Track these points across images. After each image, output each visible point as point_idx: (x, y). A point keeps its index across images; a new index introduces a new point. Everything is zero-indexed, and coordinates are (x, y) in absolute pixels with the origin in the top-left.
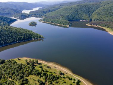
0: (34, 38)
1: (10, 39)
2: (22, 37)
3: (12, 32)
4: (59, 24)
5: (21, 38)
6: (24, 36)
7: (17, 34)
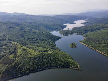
0: (72, 67)
1: (54, 63)
2: (63, 64)
3: (56, 58)
4: (99, 51)
5: (61, 64)
6: (64, 63)
7: (59, 60)
